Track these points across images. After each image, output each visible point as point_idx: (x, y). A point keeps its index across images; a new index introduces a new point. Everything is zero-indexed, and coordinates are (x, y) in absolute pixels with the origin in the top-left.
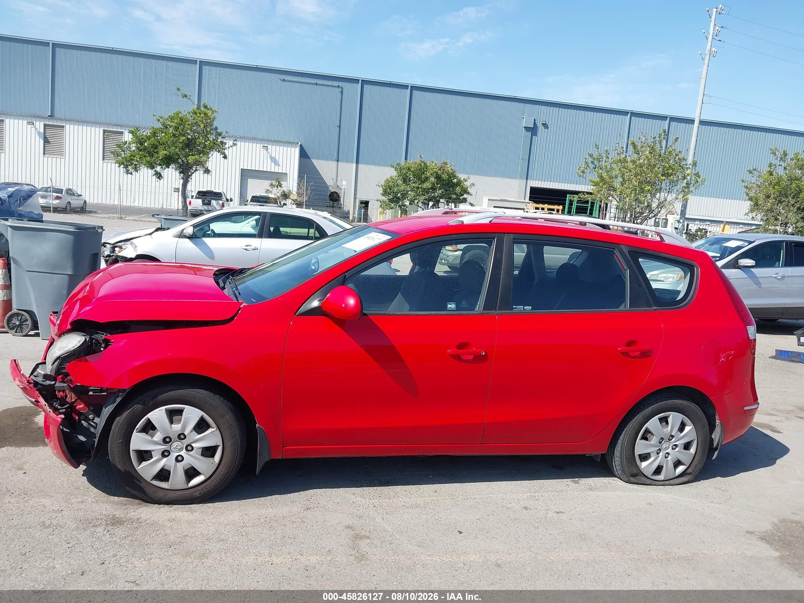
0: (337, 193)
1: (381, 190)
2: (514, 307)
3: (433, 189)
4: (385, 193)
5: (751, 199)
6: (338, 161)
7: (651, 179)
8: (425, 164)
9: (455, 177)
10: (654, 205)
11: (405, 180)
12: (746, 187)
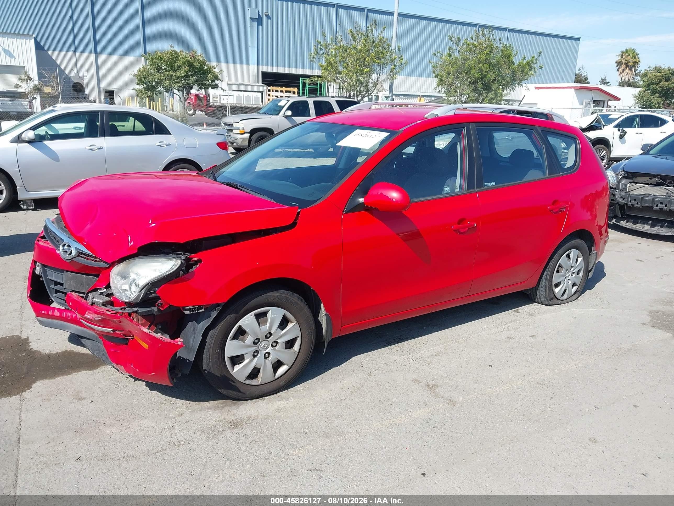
0: (80, 84)
1: (135, 80)
2: (485, 184)
3: (187, 77)
4: (140, 82)
5: (437, 76)
6: (75, 51)
7: (368, 63)
8: (176, 52)
9: (205, 64)
10: (370, 85)
11: (158, 69)
12: (434, 67)
